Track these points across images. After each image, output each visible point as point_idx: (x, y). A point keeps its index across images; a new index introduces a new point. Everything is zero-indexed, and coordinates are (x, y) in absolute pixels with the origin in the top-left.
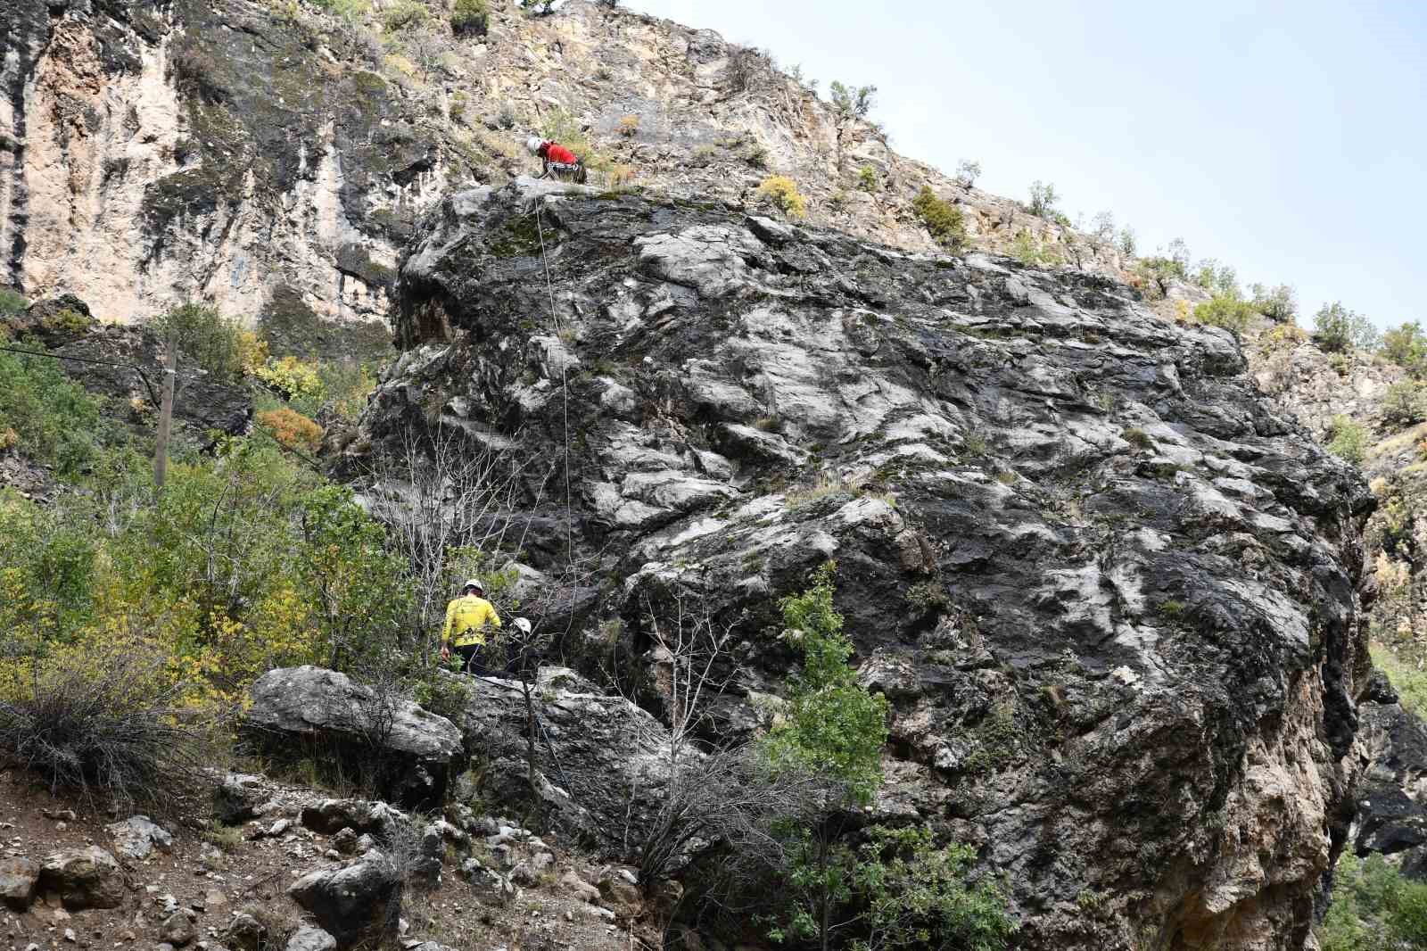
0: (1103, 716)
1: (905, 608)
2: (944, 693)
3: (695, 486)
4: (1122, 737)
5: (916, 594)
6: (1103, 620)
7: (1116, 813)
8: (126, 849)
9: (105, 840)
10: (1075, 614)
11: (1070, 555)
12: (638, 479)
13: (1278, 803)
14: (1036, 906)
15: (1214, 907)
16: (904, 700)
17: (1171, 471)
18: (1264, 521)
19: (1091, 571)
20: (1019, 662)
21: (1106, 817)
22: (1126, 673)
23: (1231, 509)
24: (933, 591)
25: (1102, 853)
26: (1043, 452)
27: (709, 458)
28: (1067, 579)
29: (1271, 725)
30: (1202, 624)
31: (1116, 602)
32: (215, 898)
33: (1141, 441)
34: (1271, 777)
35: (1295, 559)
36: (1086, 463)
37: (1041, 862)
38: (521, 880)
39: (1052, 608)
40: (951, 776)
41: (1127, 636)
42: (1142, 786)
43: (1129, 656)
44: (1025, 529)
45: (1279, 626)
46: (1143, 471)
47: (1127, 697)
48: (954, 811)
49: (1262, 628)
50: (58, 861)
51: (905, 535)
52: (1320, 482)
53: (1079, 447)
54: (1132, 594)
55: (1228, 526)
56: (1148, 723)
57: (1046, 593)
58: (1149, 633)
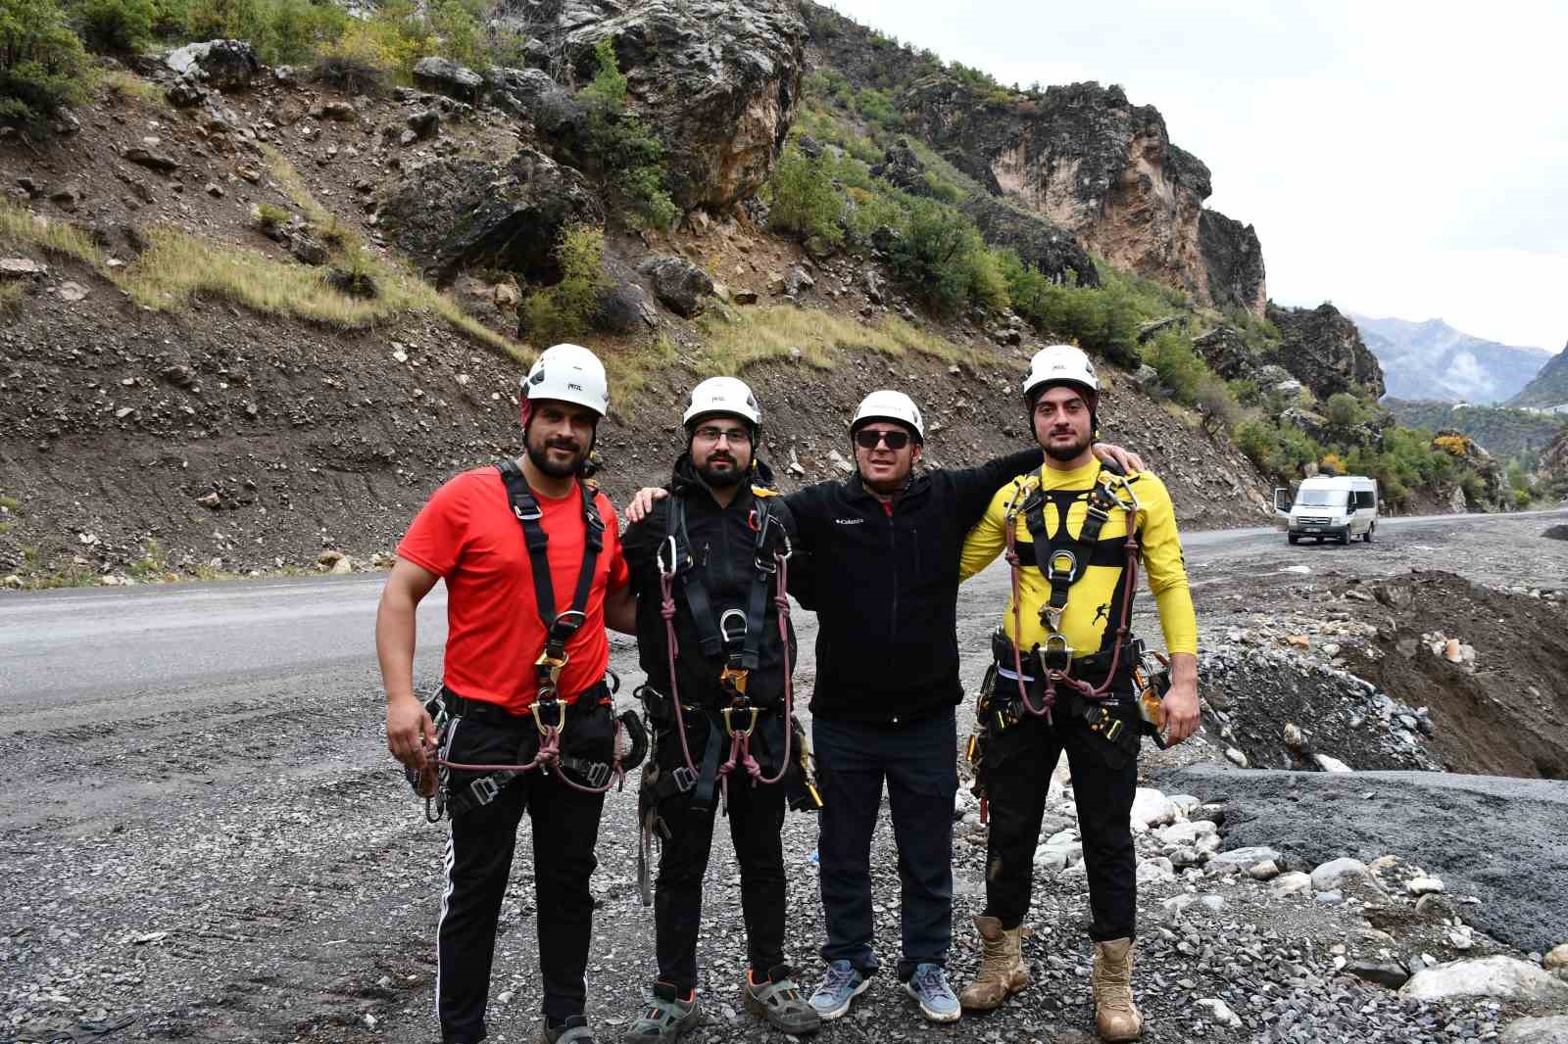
0: (702, 89)
1: (644, 54)
2: (653, 81)
3: (590, 16)
4: (706, 96)
5: (648, 50)
6: (707, 61)
7: (703, 119)
8: (358, 104)
9: (352, 102)
10: (699, 58)
11: (700, 40)
12: (573, 13)
13: (758, 120)
14: (677, 147)
15: (735, 151)
16: (641, 82)
17: (740, 19)
18: (766, 35)
19: (706, 45)
20: (680, 71)
21: (701, 120)
22: (711, 77)
23: (756, 31)
24: (654, 49)
25: (698, 132)
26: (702, 11)
27: (596, 8)
28: (697, 47)
29: (758, 95)
30: (737, 63)
31: (713, 55)
32: (383, 120)
33: (734, 10)
34: (757, 112)
35: (773, 47)
36: (715, 16)
37: (679, 133)
38: (492, 124)
39: (691, 56)
40: (653, 106)
41: (714, 66)
42: (712, 112)
43: (714, 72)
44: (687, 31)
45: (763, 66)
46: (733, 19)
47: (710, 84)
48: (652, 116)
49: (756, 66)
50: (331, 105)
51: (647, 31)
52: (789, 27)
53: (714, 10)
54: (718, 53)
55: (754, 36)
56: (715, 92)
57: (690, 51)
58: (721, 65)
